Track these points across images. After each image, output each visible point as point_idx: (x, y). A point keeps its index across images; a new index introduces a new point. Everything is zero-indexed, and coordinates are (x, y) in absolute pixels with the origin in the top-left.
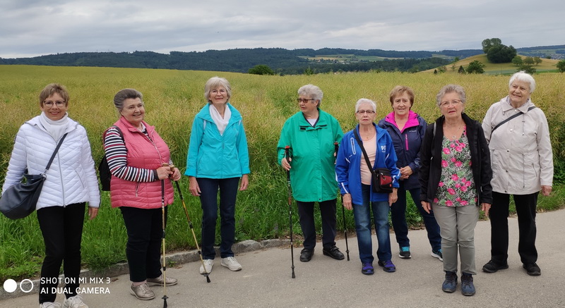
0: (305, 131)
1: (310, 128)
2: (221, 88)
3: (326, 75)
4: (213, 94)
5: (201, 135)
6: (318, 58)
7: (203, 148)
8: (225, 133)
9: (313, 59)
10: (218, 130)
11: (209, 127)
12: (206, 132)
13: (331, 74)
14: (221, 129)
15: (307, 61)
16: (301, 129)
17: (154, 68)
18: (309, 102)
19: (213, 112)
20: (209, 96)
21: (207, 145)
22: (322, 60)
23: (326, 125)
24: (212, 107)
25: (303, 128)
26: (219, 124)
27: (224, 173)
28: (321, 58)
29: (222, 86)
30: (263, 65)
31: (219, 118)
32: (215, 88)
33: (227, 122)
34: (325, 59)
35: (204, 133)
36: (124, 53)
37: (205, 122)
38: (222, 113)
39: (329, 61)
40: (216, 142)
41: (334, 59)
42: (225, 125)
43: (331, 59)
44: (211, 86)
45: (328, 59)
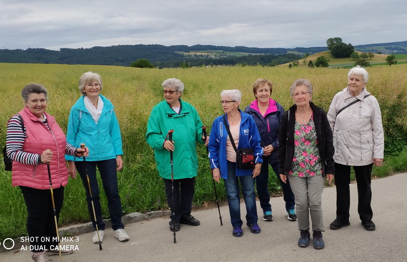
0: (172, 118)
1: (176, 116)
2: (95, 82)
3: (199, 68)
4: (88, 87)
5: (78, 124)
6: (192, 53)
7: (80, 135)
8: (99, 122)
9: (187, 54)
10: (93, 119)
11: (85, 117)
12: (82, 122)
13: (203, 67)
14: (96, 118)
15: (182, 56)
16: (169, 116)
17: (46, 63)
18: (175, 93)
19: (87, 103)
20: (84, 88)
21: (84, 133)
22: (195, 55)
23: (188, 113)
24: (86, 98)
25: (170, 116)
26: (94, 114)
27: (100, 156)
28: (194, 53)
29: (96, 80)
30: (144, 60)
31: (93, 109)
32: (90, 82)
33: (101, 112)
34: (198, 54)
35: (80, 122)
36: (18, 50)
37: (81, 113)
38: (96, 104)
39: (201, 56)
40: (92, 129)
41: (206, 54)
42: (98, 115)
43: (203, 54)
44: (86, 81)
45: (200, 54)
